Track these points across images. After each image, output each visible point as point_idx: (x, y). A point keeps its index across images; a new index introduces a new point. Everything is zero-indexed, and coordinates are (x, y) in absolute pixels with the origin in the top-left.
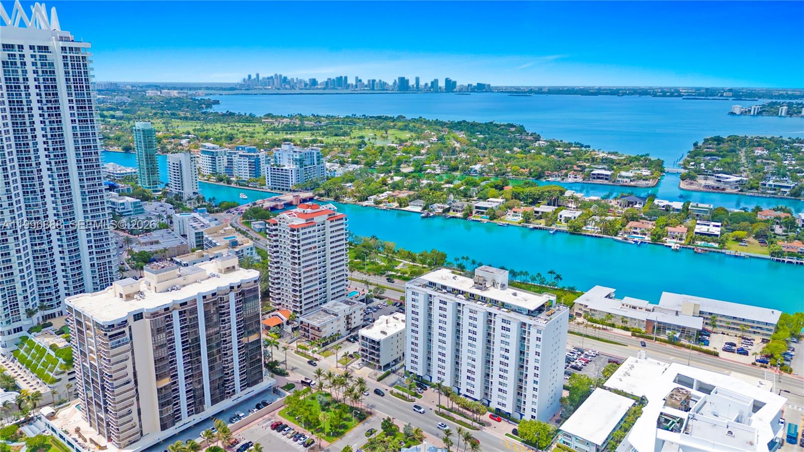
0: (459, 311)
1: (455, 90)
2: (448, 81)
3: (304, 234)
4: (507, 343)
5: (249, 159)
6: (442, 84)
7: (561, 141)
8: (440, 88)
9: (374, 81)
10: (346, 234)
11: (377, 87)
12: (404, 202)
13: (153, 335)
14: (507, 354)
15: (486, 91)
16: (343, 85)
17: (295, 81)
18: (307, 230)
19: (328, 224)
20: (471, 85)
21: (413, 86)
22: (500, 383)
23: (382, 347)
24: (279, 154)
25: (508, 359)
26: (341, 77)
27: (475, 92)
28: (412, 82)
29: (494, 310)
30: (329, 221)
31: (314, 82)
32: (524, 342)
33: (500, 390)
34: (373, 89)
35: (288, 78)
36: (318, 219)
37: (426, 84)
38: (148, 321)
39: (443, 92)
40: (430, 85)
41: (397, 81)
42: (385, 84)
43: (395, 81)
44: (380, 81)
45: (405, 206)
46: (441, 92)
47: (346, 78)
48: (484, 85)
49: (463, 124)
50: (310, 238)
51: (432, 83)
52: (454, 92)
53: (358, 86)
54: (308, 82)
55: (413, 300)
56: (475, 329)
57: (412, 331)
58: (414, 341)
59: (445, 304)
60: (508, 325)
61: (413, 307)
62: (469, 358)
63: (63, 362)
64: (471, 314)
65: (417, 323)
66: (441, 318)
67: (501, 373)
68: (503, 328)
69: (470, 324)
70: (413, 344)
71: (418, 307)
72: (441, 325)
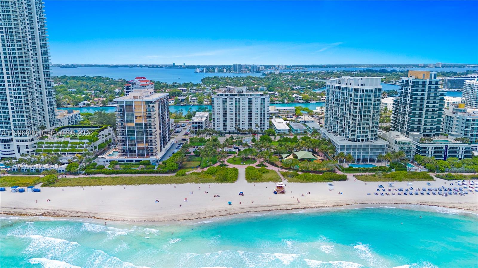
0: (236, 101)
4: (257, 106)
14: (257, 110)
22: (255, 121)
23: (203, 124)
25: (258, 112)
29: (251, 97)
30: (150, 85)
32: (262, 105)
33: (255, 124)
36: (148, 83)
38: (157, 103)
55: (217, 101)
56: (245, 105)
57: (218, 114)
58: (218, 118)
59: (232, 99)
60: (257, 100)
61: (217, 104)
62: (243, 116)
63: (87, 141)
64: (243, 100)
65: (219, 110)
66: (231, 105)
67: (256, 118)
68: (256, 101)
69: (243, 104)
70: (218, 119)
71: (219, 104)
72: (230, 108)
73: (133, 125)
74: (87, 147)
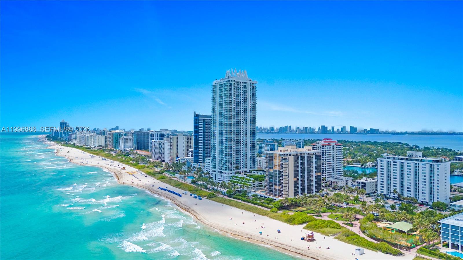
0: (402, 165)
1: (356, 132)
2: (352, 128)
3: (328, 148)
4: (425, 173)
5: (270, 146)
6: (348, 129)
7: (433, 147)
8: (347, 131)
9: (306, 128)
10: (342, 152)
11: (308, 131)
12: (351, 163)
13: (294, 162)
14: (425, 178)
15: (376, 133)
16: (289, 130)
17: (262, 129)
18: (328, 147)
19: (335, 146)
20: (366, 130)
21: (330, 130)
22: (423, 190)
23: (367, 185)
24: (285, 143)
25: (425, 179)
26: (288, 126)
27: (370, 133)
28: (329, 128)
29: (417, 162)
30: (336, 145)
31: (272, 129)
32: (432, 172)
33: (423, 193)
34: (306, 132)
35: (259, 127)
36: (332, 144)
37: (338, 129)
38: (293, 156)
39: (349, 133)
40: (340, 130)
41: (320, 128)
42: (313, 129)
43: (319, 128)
44: (310, 128)
45: (351, 165)
46: (347, 133)
47: (290, 126)
48: (375, 129)
49: (369, 142)
50: (329, 150)
51: (342, 129)
52: (356, 133)
53: (297, 131)
54: (269, 129)
55: (381, 164)
56: (410, 170)
57: (381, 176)
58: (382, 180)
59: (396, 162)
60: (425, 166)
61: (381, 166)
62: (408, 182)
63: (253, 179)
64: (408, 165)
65: (383, 173)
66: (394, 169)
67: (423, 186)
68: (422, 167)
69: (408, 169)
70: (381, 182)
71: (383, 166)
72: (394, 171)
73: (272, 171)
74: (251, 183)
